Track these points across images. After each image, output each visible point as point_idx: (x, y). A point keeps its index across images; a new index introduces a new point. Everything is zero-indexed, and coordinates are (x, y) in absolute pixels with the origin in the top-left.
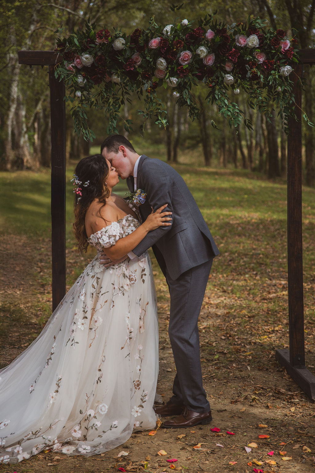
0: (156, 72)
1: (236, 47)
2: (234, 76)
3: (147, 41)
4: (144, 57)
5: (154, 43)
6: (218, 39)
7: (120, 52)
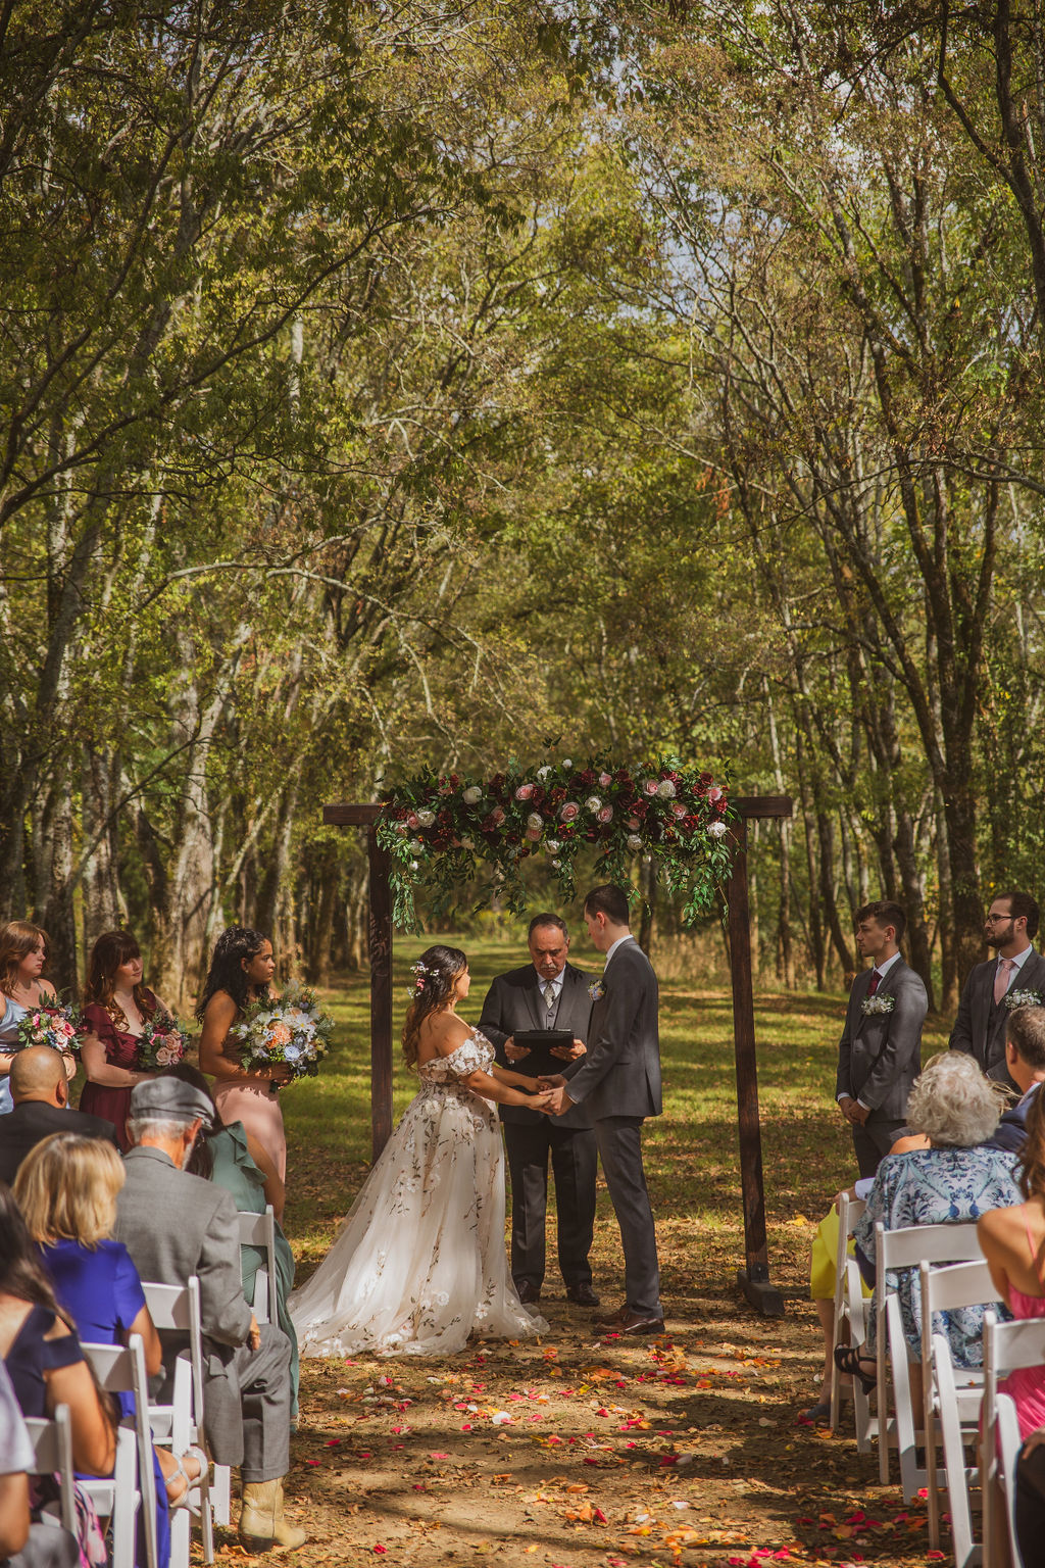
0: (527, 833)
1: (643, 796)
2: (643, 839)
3: (513, 790)
4: (509, 812)
5: (524, 791)
6: (615, 787)
7: (475, 807)
